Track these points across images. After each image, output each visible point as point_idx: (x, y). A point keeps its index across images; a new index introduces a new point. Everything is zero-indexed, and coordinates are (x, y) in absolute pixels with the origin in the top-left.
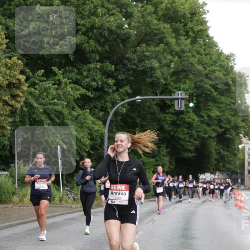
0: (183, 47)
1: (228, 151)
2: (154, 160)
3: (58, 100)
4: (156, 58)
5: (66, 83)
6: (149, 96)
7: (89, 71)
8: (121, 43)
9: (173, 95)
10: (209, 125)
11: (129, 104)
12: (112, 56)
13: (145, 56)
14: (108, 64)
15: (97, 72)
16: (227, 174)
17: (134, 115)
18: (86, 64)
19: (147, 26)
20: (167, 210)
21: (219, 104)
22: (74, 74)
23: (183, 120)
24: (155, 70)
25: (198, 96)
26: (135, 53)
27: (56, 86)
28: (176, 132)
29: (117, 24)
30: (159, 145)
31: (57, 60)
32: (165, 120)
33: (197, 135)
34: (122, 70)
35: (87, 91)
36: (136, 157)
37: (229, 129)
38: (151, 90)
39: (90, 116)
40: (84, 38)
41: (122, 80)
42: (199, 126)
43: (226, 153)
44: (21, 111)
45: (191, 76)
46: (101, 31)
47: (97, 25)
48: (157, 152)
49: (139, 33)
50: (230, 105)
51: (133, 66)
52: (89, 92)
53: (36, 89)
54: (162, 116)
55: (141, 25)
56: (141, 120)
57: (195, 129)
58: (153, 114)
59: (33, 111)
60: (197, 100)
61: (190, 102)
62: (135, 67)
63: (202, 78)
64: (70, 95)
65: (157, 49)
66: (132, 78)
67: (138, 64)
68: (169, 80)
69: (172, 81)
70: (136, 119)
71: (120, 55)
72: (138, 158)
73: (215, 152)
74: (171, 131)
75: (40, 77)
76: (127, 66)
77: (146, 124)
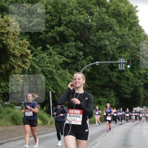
0: (124, 32)
2: (106, 99)
3: (50, 64)
4: (107, 39)
5: (54, 54)
7: (68, 47)
8: (87, 30)
9: (118, 60)
10: (139, 79)
11: (92, 66)
12: (82, 38)
13: (101, 38)
14: (79, 43)
15: (72, 48)
17: (95, 73)
18: (66, 43)
19: (102, 20)
20: (114, 129)
22: (59, 49)
23: (124, 76)
24: (107, 46)
26: (95, 36)
27: (49, 56)
28: (119, 83)
29: (85, 19)
30: (110, 91)
31: (49, 41)
32: (113, 76)
33: (132, 84)
34: (88, 46)
35: (67, 59)
36: (96, 98)
38: (105, 58)
39: (69, 73)
40: (65, 27)
41: (88, 52)
42: (133, 79)
44: (28, 71)
45: (128, 49)
46: (75, 24)
47: (73, 20)
48: (108, 95)
49: (97, 24)
51: (94, 44)
52: (68, 59)
53: (37, 58)
54: (111, 73)
55: (98, 19)
56: (99, 76)
57: (130, 81)
58: (106, 72)
59: (35, 70)
60: (132, 63)
61: (128, 65)
62: (95, 45)
63: (135, 51)
64: (56, 61)
65: (108, 33)
66: (94, 51)
67: (97, 43)
68: (115, 52)
69: (117, 52)
70: (96, 75)
71: (86, 37)
72: (97, 98)
73: (143, 95)
74: (117, 82)
75: (39, 50)
76: (91, 44)
77: (101, 78)
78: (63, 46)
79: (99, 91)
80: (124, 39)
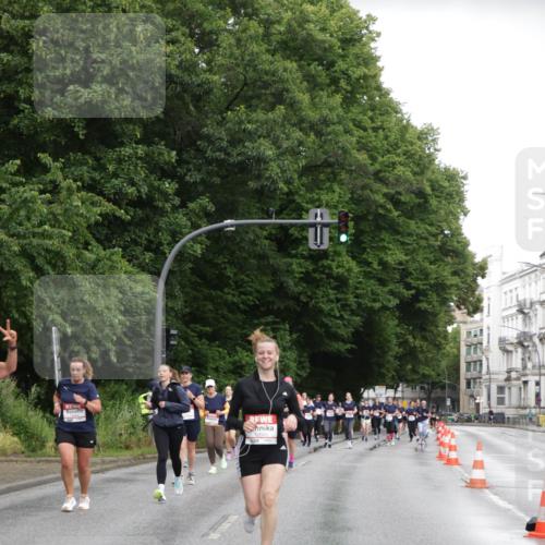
0: (325, 112)
1: (424, 338)
3: (52, 226)
4: (267, 136)
5: (69, 189)
6: (253, 219)
7: (120, 161)
8: (192, 102)
9: (304, 216)
10: (382, 282)
11: (209, 234)
12: (172, 131)
13: (244, 130)
14: (162, 147)
15: (136, 165)
16: (422, 388)
17: (220, 260)
18: (112, 146)
19: (247, 65)
21: (402, 237)
22: (85, 168)
23: (327, 271)
24: (266, 162)
25: (358, 219)
26: (221, 123)
27: (48, 195)
28: (309, 297)
30: (275, 326)
31: (48, 137)
32: (288, 271)
33: (357, 302)
34: (195, 161)
35: (114, 207)
36: (226, 351)
37: (424, 290)
38: (258, 205)
39: (123, 260)
41: (195, 183)
42: (360, 282)
43: (418, 343)
45: (344, 176)
49: (230, 80)
50: (426, 239)
51: (218, 154)
52: (121, 209)
54: (280, 261)
56: (235, 271)
57: (351, 290)
58: (262, 257)
60: (356, 224)
61: (341, 233)
62: (223, 156)
63: (367, 181)
64: (77, 215)
65: (271, 115)
66: (217, 180)
67: (230, 149)
68: (296, 182)
69: (303, 185)
70: (225, 268)
71: (190, 128)
72: (229, 354)
73: (395, 341)
74: (300, 294)
75: (11, 174)
76: (206, 152)
77: (246, 279)
78: (101, 159)
79: (239, 326)
80: (330, 137)
